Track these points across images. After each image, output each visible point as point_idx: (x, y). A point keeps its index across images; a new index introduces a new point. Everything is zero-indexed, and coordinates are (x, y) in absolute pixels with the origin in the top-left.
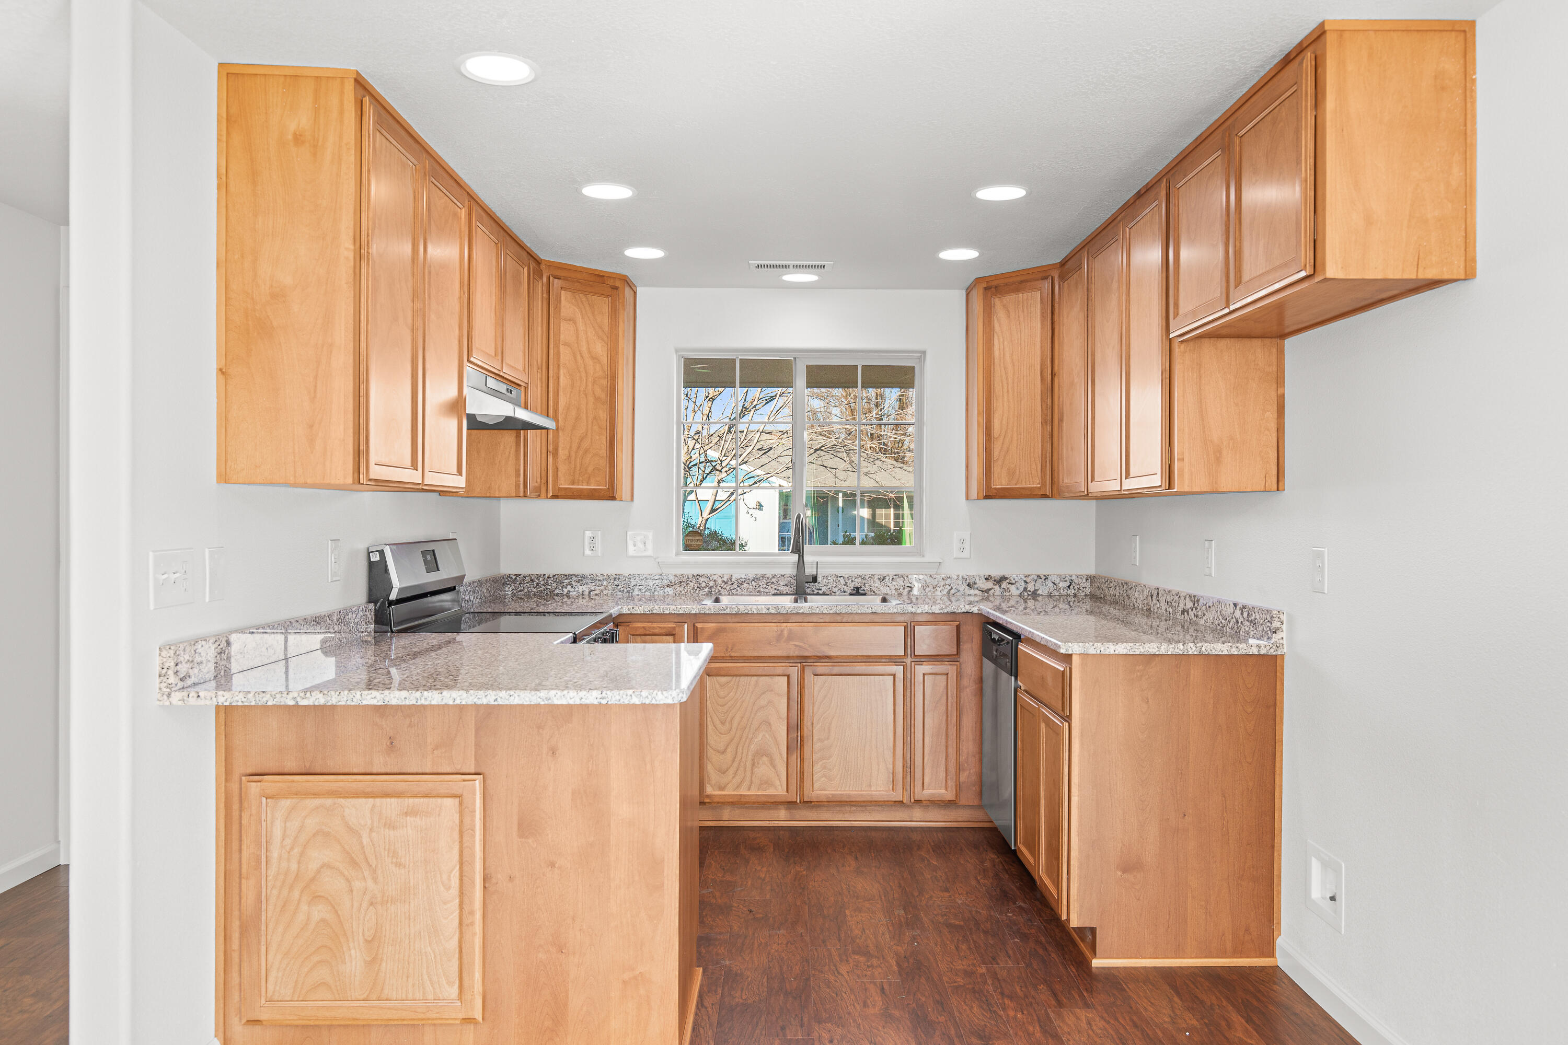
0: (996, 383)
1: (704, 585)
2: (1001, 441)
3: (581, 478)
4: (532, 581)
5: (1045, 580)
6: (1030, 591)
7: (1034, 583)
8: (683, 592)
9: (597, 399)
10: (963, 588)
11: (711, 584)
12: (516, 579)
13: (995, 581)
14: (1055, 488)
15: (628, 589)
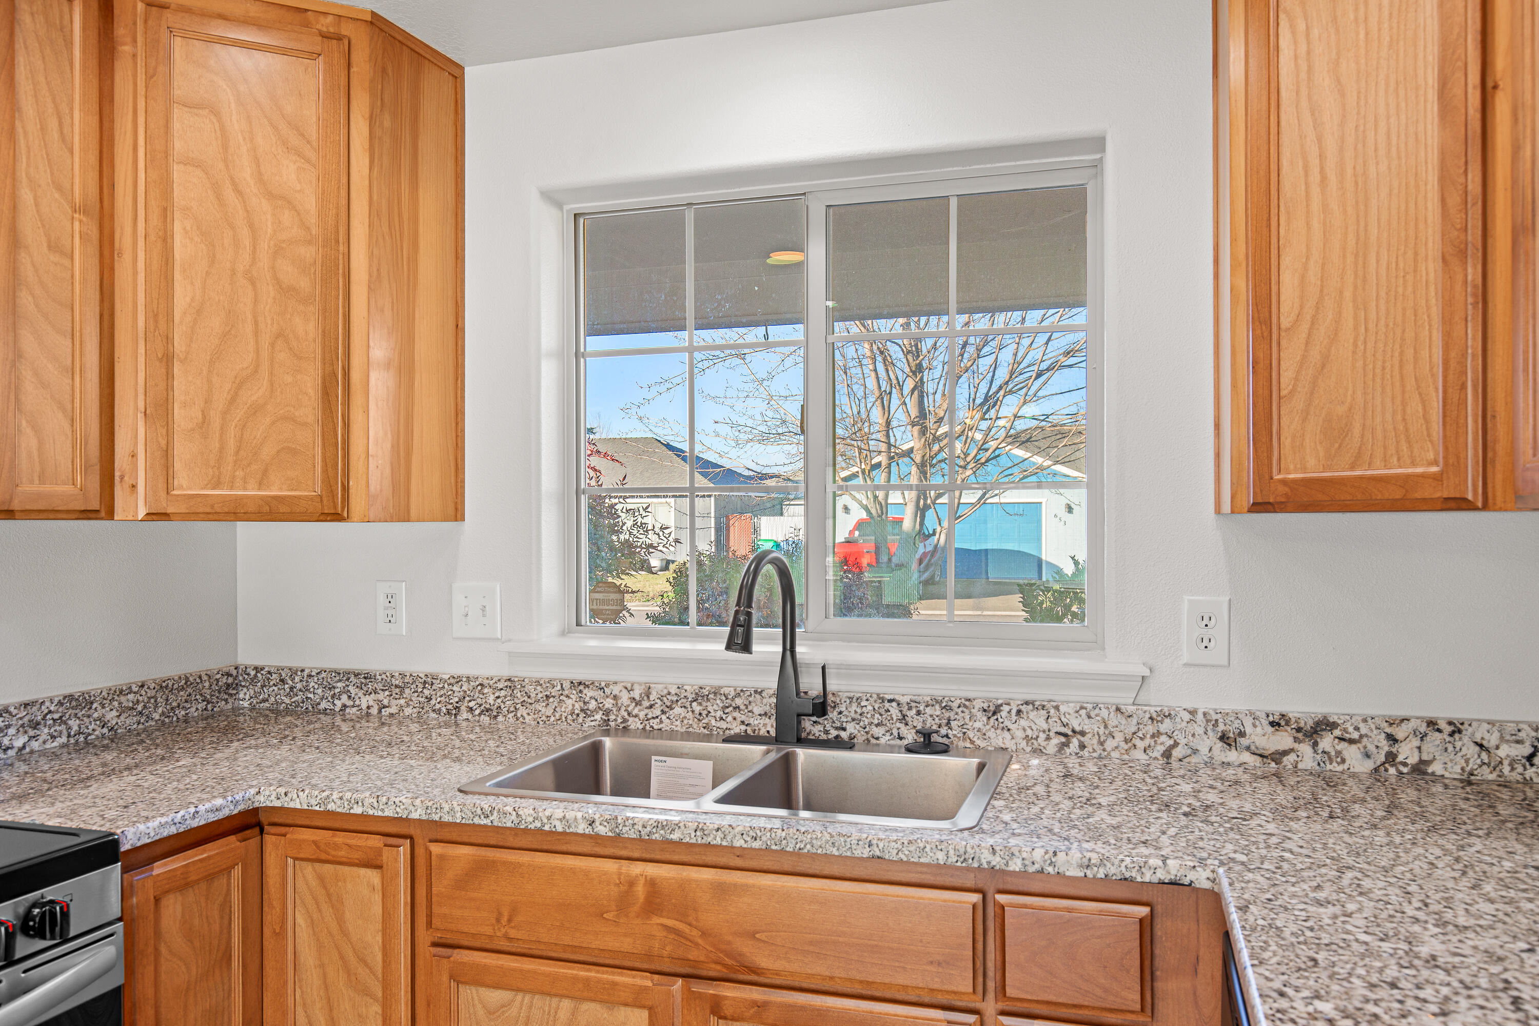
0: (1285, 163)
1: (593, 705)
2: (1304, 335)
3: (240, 473)
4: (282, 681)
5: (1452, 734)
6: (1405, 764)
7: (1416, 742)
8: (552, 719)
9: (286, 291)
10: (1207, 744)
11: (609, 703)
12: (256, 676)
13: (1299, 730)
14: (1499, 477)
15: (450, 707)
